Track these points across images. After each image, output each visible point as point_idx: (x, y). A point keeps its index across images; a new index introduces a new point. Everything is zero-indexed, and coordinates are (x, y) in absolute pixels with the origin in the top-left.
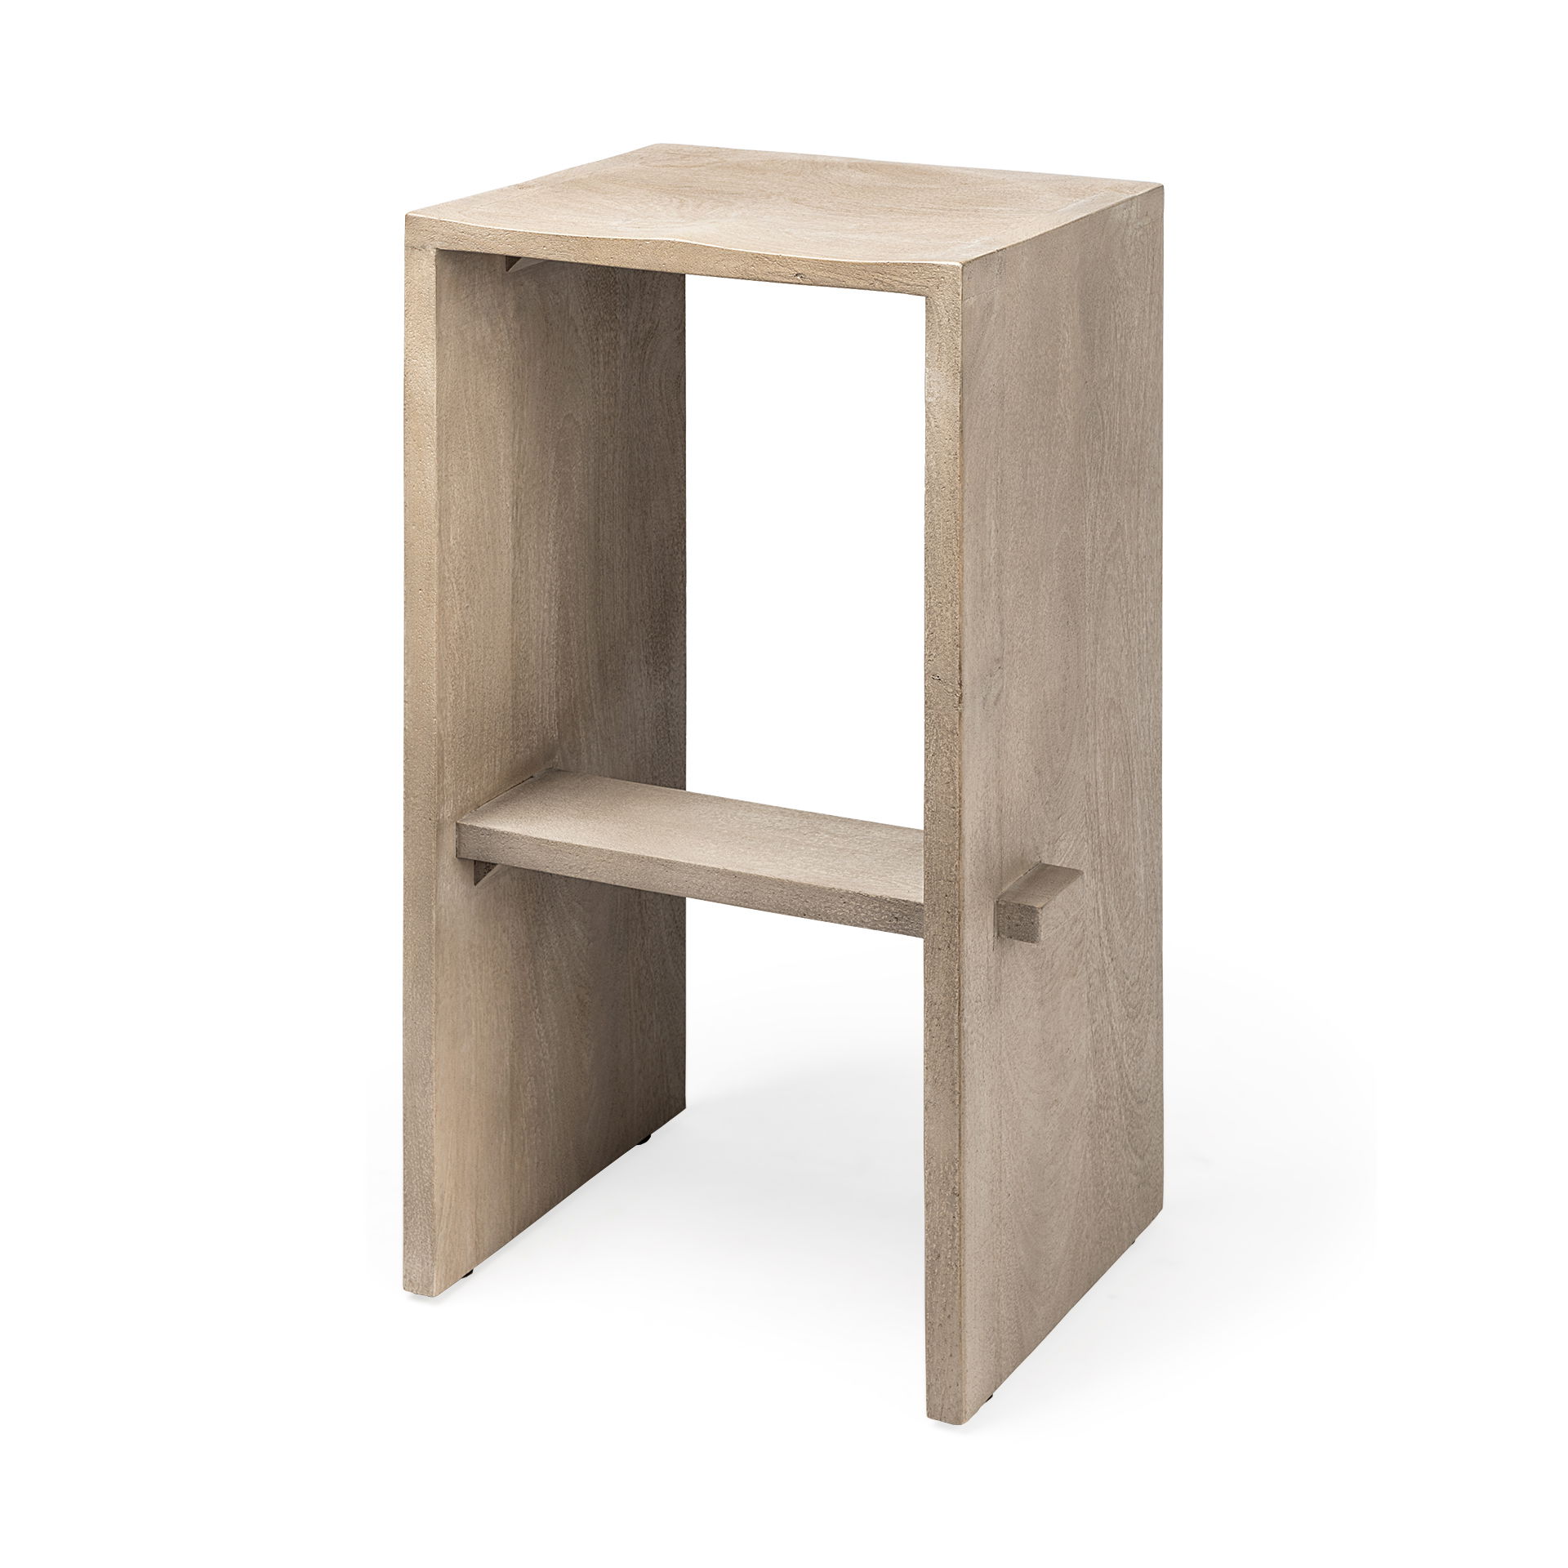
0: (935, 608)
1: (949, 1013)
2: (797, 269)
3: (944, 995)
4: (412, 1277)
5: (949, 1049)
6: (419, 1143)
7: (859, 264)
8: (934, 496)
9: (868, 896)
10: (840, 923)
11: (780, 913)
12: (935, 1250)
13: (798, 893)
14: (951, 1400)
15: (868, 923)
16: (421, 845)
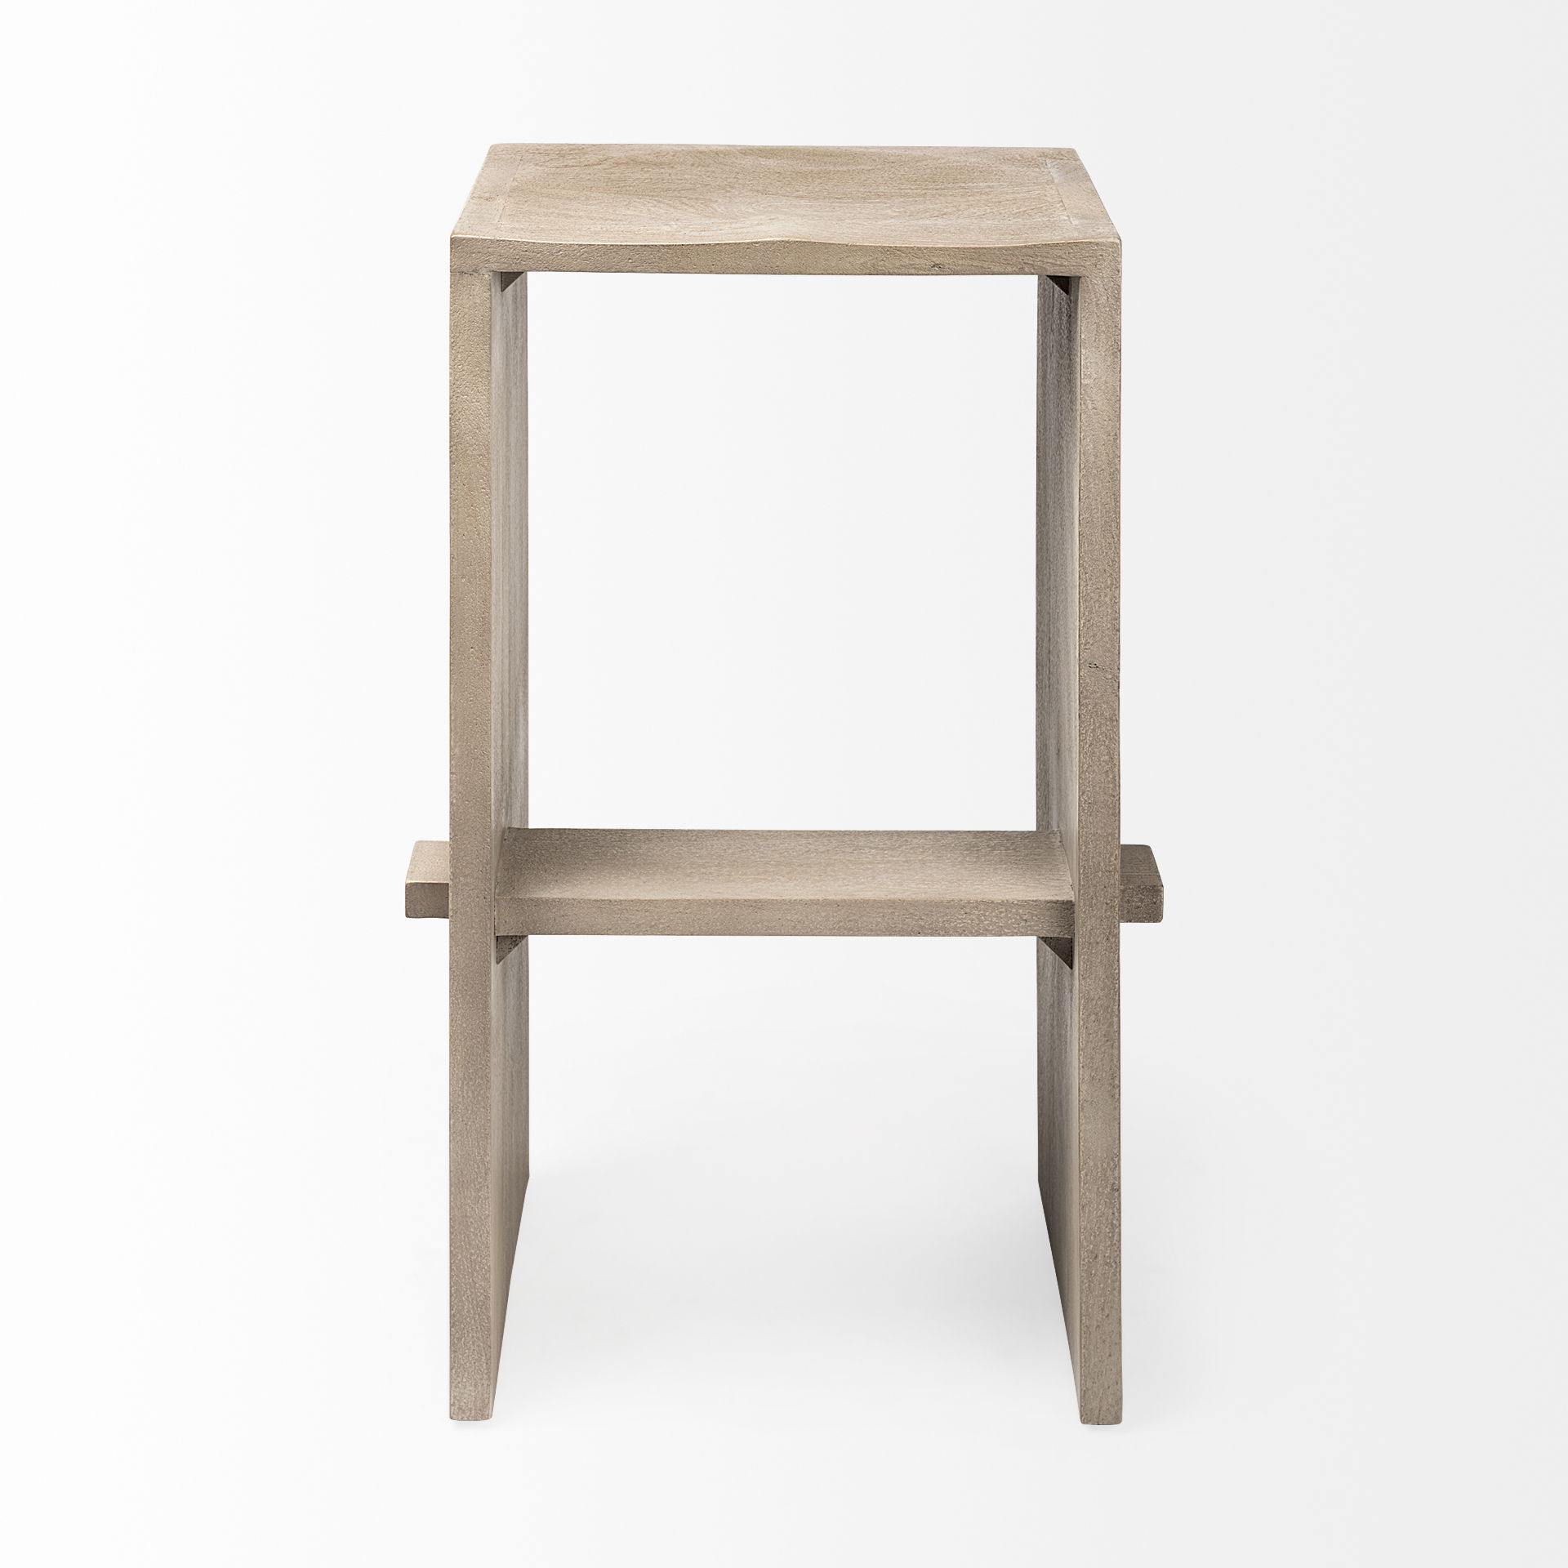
0: (1092, 595)
1: (1108, 1007)
2: (934, 259)
3: (1102, 990)
4: (462, 1404)
5: (1108, 1043)
6: (471, 1255)
7: (1007, 249)
8: (1091, 480)
9: (992, 902)
10: (960, 935)
11: (890, 935)
12: (1092, 1252)
13: (912, 911)
14: (1110, 1400)
15: (992, 930)
16: (472, 928)
